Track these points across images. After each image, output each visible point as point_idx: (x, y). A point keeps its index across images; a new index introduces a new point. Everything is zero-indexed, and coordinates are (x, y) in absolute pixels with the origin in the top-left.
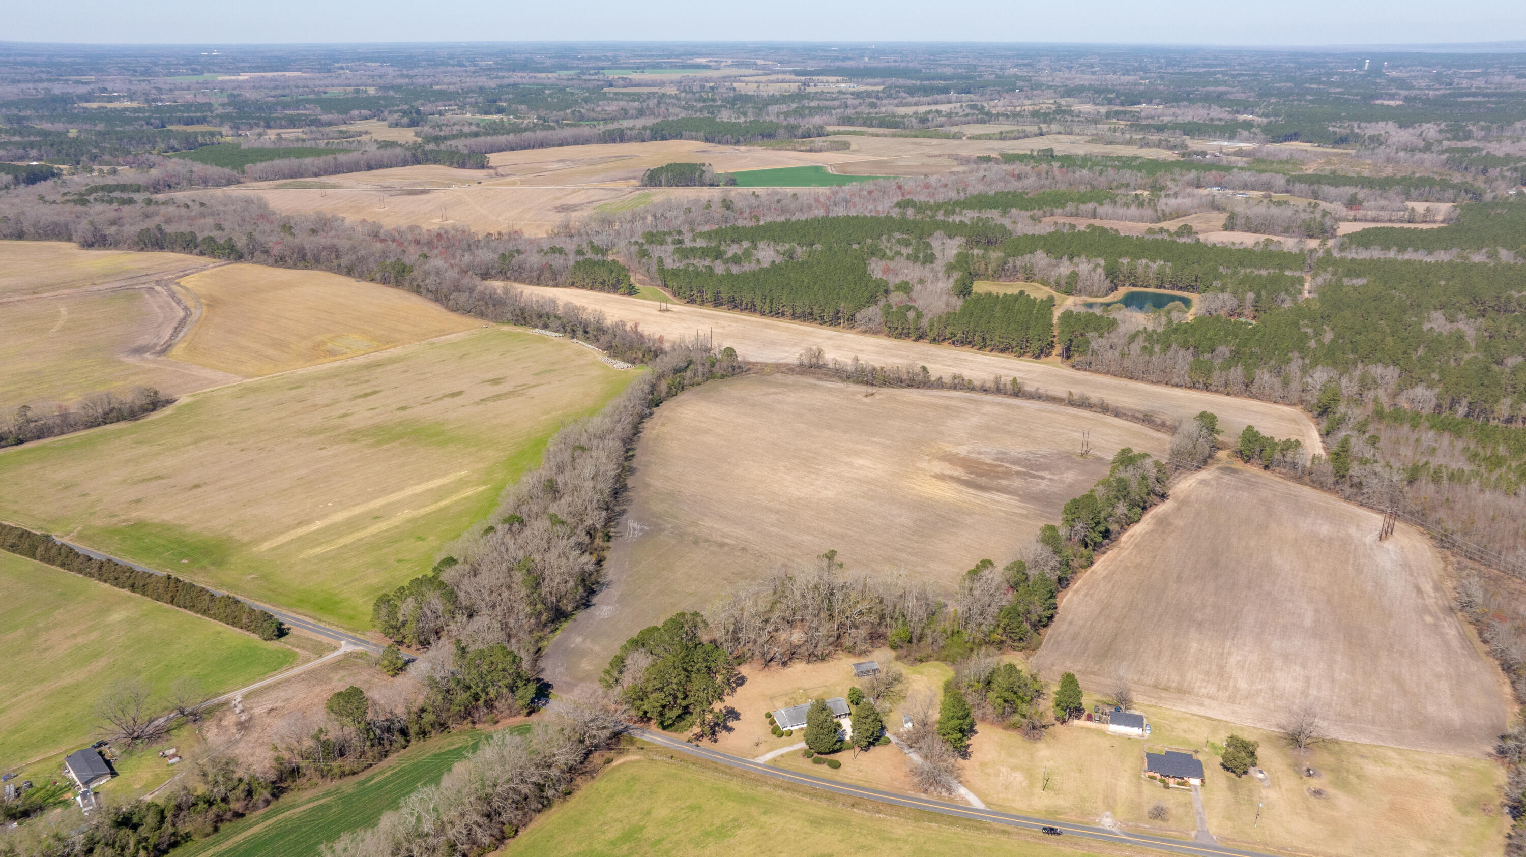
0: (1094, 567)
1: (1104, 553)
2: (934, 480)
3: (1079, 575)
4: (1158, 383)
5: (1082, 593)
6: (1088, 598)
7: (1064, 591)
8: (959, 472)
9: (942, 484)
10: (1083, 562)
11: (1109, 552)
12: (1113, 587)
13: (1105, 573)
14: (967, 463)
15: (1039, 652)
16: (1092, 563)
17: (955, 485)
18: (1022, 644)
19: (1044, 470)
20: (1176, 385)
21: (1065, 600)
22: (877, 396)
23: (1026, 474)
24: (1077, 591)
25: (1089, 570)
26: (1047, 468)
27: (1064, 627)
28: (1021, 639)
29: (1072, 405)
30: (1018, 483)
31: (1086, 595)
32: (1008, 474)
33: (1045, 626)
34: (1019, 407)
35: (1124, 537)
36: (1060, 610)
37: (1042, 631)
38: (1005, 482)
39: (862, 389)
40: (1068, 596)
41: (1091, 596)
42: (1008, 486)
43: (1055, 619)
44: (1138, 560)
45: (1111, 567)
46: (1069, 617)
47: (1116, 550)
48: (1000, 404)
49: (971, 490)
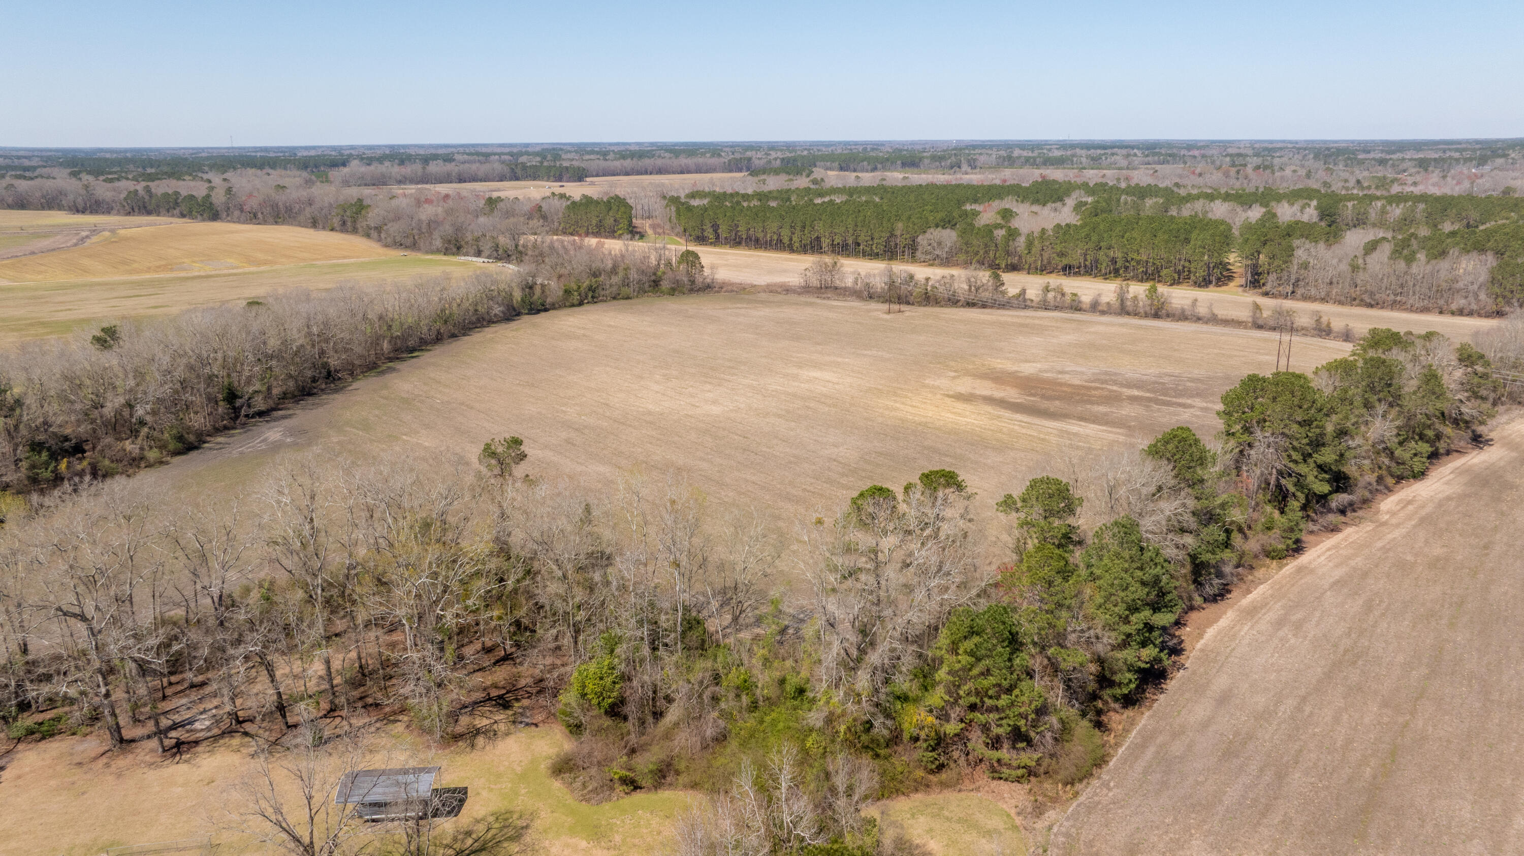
0: (1304, 559)
1: (1334, 529)
2: (948, 401)
3: (1260, 573)
4: (1425, 310)
5: (1270, 616)
6: (1285, 631)
7: (1212, 609)
8: (1012, 394)
9: (960, 406)
10: (1274, 540)
11: (1349, 530)
12: (1368, 607)
13: (1338, 573)
14: (1028, 384)
15: (1088, 792)
16: (1298, 548)
17: (989, 409)
18: (1028, 757)
19: (1191, 396)
20: (1461, 312)
21: (1210, 632)
22: (907, 314)
23: (1149, 400)
24: (1252, 612)
25: (1291, 565)
26: (1199, 394)
27: (1201, 710)
28: (1018, 737)
29: (1260, 327)
30: (1127, 411)
31: (1280, 623)
32: (1113, 399)
33: (1129, 701)
34: (1158, 329)
35: (1388, 504)
36: (1190, 659)
37: (1117, 718)
38: (1102, 409)
39: (885, 307)
40: (1223, 622)
41: (1298, 626)
42: (1106, 414)
43: (1171, 685)
44: (1438, 550)
45: (1358, 561)
46: (1221, 682)
47: (1368, 527)
48: (1122, 325)
49: (1019, 416)
